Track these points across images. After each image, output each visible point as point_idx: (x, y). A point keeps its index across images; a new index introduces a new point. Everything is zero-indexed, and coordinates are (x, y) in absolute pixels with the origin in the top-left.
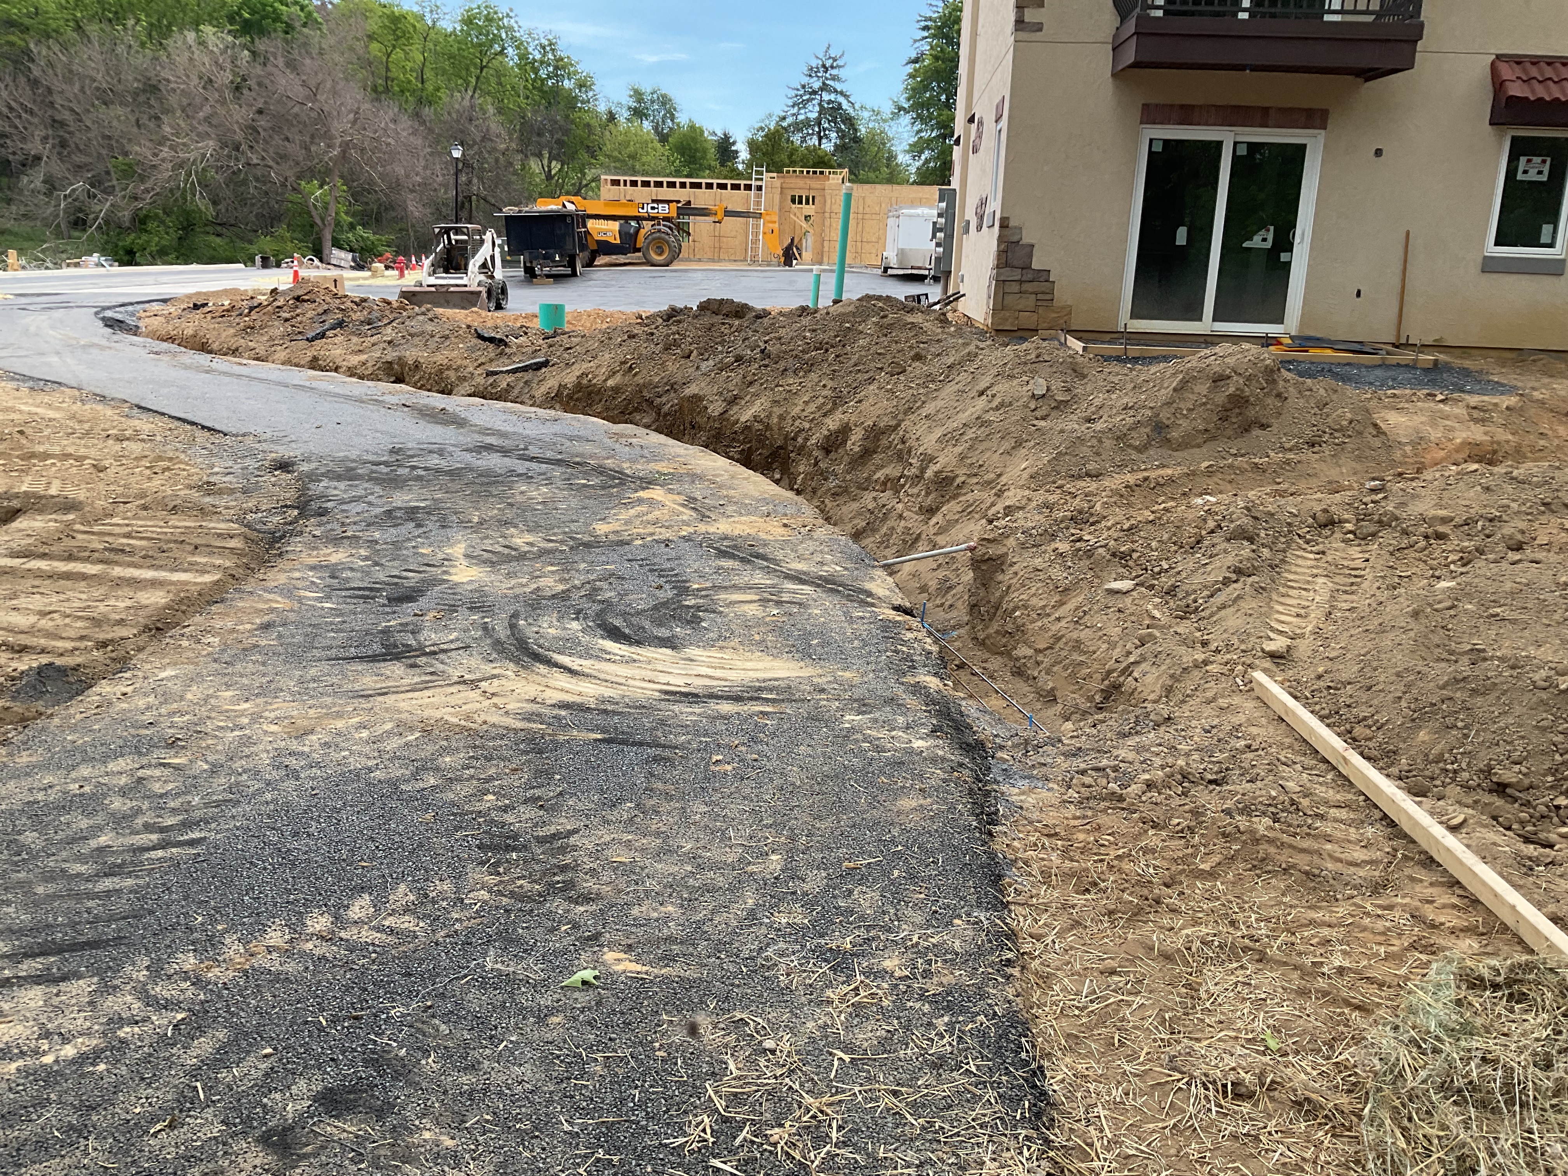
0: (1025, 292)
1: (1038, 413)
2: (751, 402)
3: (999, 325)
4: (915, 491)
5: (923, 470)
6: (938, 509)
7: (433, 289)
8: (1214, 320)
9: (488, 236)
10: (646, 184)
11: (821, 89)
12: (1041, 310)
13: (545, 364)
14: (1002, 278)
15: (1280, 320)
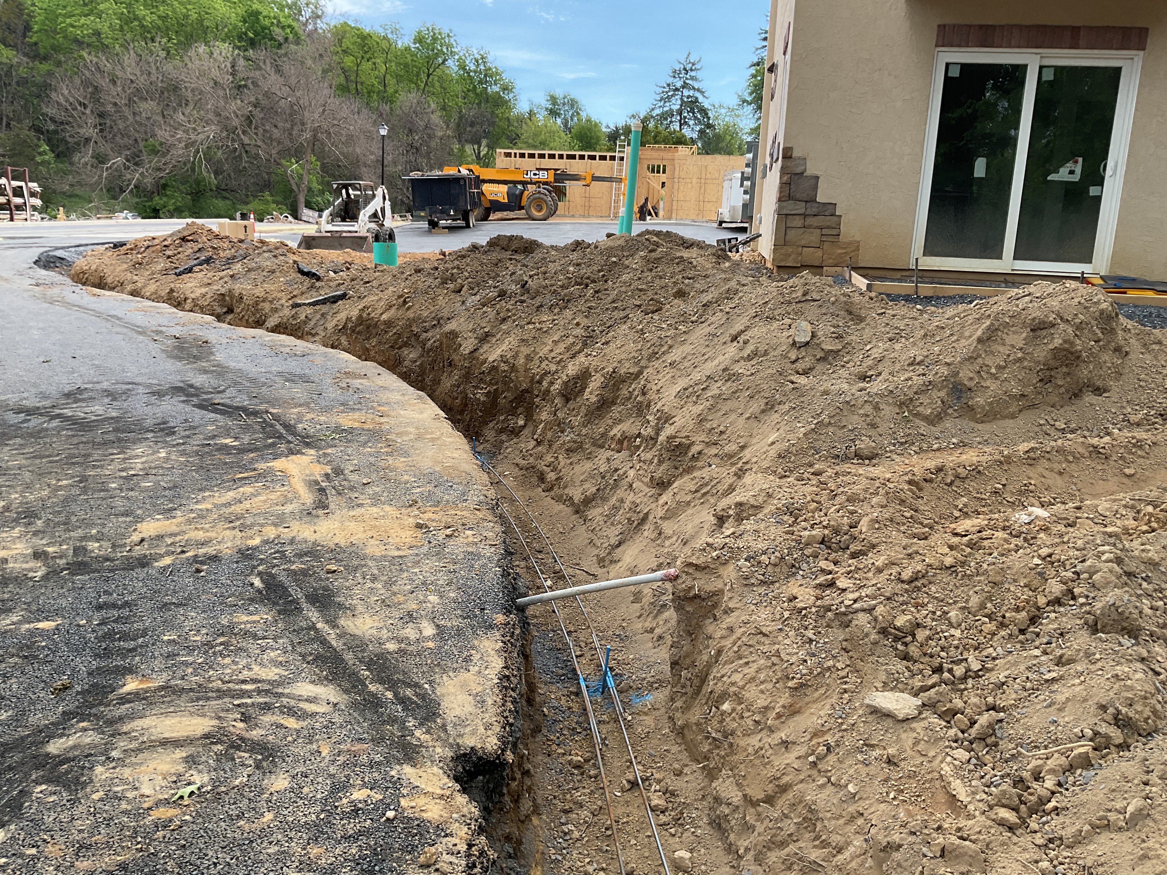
0: (810, 227)
1: (800, 366)
2: (501, 341)
3: (782, 260)
4: (649, 456)
5: (658, 430)
6: (670, 484)
7: (329, 234)
8: (1015, 258)
9: (379, 192)
10: (532, 156)
11: (683, 87)
12: (826, 246)
13: (343, 297)
14: (785, 212)
15: (1088, 259)
